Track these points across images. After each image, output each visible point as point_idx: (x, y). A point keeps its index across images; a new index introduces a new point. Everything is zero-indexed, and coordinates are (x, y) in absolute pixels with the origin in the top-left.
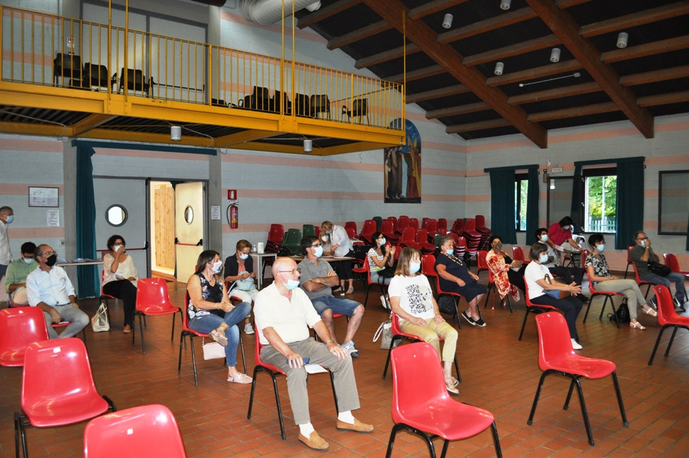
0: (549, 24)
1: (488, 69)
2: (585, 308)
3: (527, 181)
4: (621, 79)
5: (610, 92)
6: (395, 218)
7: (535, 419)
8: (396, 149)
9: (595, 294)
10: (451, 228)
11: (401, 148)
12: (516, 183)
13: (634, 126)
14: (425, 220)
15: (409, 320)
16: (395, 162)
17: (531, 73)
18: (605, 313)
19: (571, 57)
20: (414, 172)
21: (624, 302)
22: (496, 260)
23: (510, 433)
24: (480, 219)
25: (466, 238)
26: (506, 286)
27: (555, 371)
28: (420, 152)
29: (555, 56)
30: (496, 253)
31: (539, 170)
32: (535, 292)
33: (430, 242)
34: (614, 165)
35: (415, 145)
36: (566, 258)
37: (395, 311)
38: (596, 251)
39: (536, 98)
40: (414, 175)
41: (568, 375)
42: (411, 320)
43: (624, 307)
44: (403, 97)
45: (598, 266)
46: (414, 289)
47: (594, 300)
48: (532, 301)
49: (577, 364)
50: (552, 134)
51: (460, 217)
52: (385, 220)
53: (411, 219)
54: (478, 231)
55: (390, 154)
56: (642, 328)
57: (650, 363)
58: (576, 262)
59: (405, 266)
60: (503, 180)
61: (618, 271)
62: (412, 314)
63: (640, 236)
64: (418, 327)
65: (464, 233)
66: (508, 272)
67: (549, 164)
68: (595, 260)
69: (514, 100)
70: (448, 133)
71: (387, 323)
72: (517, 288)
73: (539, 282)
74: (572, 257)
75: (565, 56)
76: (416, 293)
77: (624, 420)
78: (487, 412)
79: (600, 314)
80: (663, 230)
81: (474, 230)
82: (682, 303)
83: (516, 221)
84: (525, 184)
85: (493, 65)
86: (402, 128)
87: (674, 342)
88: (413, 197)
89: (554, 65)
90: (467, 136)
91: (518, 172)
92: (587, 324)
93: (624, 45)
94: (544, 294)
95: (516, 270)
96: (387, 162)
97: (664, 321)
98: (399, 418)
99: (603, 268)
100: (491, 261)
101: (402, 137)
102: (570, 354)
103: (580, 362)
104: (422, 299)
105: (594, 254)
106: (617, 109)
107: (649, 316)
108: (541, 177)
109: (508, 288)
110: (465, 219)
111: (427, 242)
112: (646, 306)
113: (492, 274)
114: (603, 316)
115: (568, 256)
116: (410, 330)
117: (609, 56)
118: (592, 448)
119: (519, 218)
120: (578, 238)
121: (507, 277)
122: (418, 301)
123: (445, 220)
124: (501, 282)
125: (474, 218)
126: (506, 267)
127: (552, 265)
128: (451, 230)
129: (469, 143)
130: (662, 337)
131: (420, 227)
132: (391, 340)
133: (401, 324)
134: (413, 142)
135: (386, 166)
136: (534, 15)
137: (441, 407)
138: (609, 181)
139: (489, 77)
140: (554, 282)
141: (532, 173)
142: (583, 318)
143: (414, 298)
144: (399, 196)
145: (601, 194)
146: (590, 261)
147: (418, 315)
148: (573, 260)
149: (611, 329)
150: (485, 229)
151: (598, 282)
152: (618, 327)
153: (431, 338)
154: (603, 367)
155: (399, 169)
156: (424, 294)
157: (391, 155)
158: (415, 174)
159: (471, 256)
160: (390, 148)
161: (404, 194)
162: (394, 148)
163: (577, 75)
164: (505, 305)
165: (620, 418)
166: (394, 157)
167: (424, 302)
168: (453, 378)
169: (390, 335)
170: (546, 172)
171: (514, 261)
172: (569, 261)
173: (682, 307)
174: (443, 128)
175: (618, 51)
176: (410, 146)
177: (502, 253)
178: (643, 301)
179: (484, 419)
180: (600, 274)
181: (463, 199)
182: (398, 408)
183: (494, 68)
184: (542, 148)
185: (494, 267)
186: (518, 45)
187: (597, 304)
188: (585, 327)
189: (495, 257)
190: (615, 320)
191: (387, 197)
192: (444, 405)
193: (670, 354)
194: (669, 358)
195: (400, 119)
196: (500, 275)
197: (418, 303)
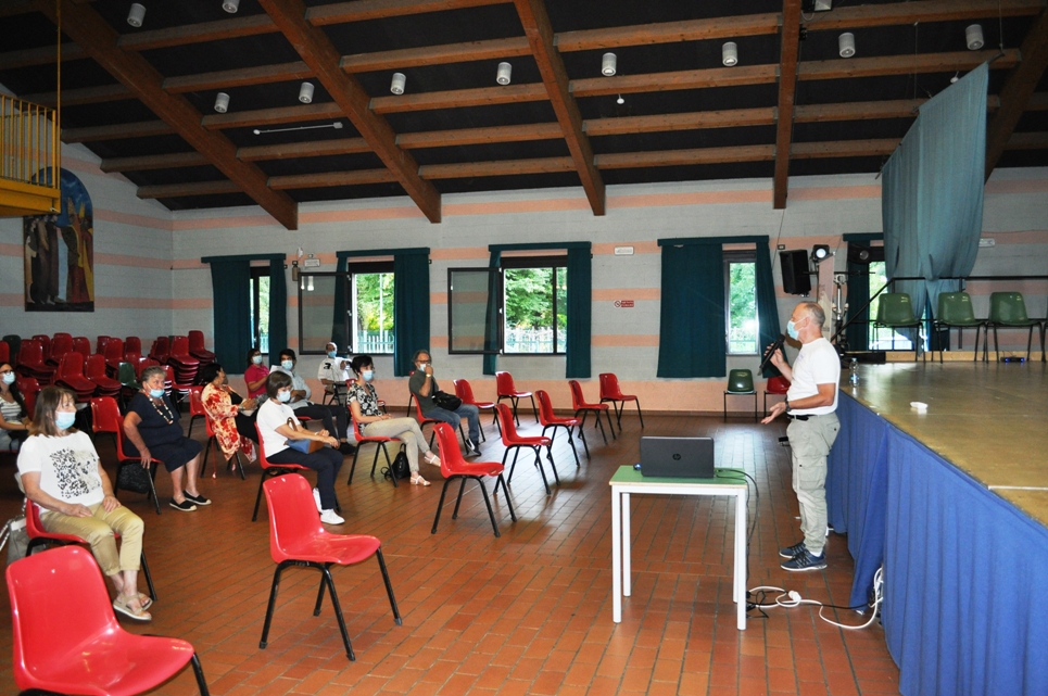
0: (296, 46)
1: (205, 102)
2: (348, 462)
3: (268, 279)
4: (397, 138)
5: (383, 155)
6: (45, 337)
7: (271, 639)
8: (46, 220)
9: (362, 442)
10: (149, 352)
11: (55, 218)
12: (252, 281)
13: (415, 205)
14: (101, 339)
15: (58, 510)
16: (44, 240)
17: (273, 115)
18: (378, 467)
19: (329, 99)
20: (80, 259)
21: (402, 450)
22: (218, 401)
23: (232, 667)
24: (196, 337)
25: (174, 367)
26: (233, 439)
27: (295, 561)
28: (90, 226)
29: (306, 93)
30: (217, 388)
31: (286, 262)
32: (273, 444)
33: (110, 376)
34: (390, 258)
35: (82, 214)
36: (327, 392)
37: (32, 498)
38: (361, 380)
39: (280, 154)
40: (80, 265)
41: (314, 565)
42: (63, 509)
43: (402, 456)
44: (54, 129)
45: (365, 401)
46: (67, 457)
47: (361, 450)
48: (269, 459)
49: (328, 546)
50: (304, 210)
51: (163, 335)
52: (27, 341)
53: (76, 339)
54: (194, 356)
55: (34, 226)
56: (426, 483)
57: (434, 530)
58: (341, 397)
59: (46, 418)
60: (231, 276)
61: (400, 407)
62: (65, 499)
63: (423, 357)
64: (75, 519)
65: (171, 359)
66: (236, 418)
67: (301, 253)
68: (360, 393)
69: (246, 153)
70: (142, 197)
71: (16, 520)
72: (251, 442)
73: (279, 431)
74: (336, 390)
75: (321, 96)
76: (68, 463)
77: (396, 615)
78: (184, 643)
79: (371, 469)
80: (454, 349)
81: (187, 354)
82: (477, 444)
83: (253, 339)
84: (265, 283)
85: (211, 97)
86: (54, 183)
87: (462, 499)
88: (79, 301)
89: (305, 107)
90: (173, 204)
91: (254, 264)
92: (353, 486)
93: (400, 91)
94: (287, 447)
95: (248, 413)
96: (29, 241)
97: (449, 472)
98: (26, 680)
99: (372, 403)
100: (210, 402)
101: (54, 200)
102: (317, 533)
103: (332, 543)
104: (80, 472)
105: (359, 384)
106: (393, 180)
107: (433, 465)
108: (289, 272)
109: (237, 443)
110: (172, 337)
111: (104, 376)
112: (429, 453)
113: (212, 422)
114: (376, 472)
115: (330, 389)
116: (63, 526)
117: (380, 104)
118: (353, 664)
119: (257, 334)
120: (343, 362)
121: (235, 426)
122: (73, 476)
123: (137, 338)
124: (225, 434)
125: (187, 335)
126: (233, 409)
127: (303, 404)
128: (149, 356)
129: (176, 216)
130: (447, 494)
131: (93, 352)
132: (25, 548)
133: (43, 518)
134: (78, 209)
135: (28, 248)
136: (274, 28)
137: (106, 648)
138: (387, 280)
139: (204, 114)
140: (300, 429)
141: (276, 266)
142: (348, 479)
143: (65, 471)
144: (52, 299)
145: (378, 298)
146: (354, 394)
147: (74, 500)
148: (337, 395)
149: (386, 489)
150: (205, 352)
151: (366, 425)
152: (395, 486)
153: (99, 534)
154: (362, 546)
155: (52, 254)
156: (84, 463)
157: (36, 230)
158: (82, 262)
159: (182, 395)
160: (36, 216)
161: (62, 295)
162: (42, 216)
163: (338, 125)
164: (234, 468)
165: (391, 613)
166: (43, 231)
167: (85, 478)
168: (142, 596)
169: (24, 540)
170: (296, 266)
171: (244, 400)
172: (332, 396)
173: (476, 450)
174: (133, 188)
175: (393, 97)
176: (72, 215)
177: (226, 389)
178: (425, 446)
179: (178, 653)
180: (369, 412)
181: (169, 304)
182: (23, 664)
183: (213, 100)
184: (290, 228)
185: (215, 411)
186: (249, 70)
187: (366, 456)
188: (350, 490)
189: (215, 395)
190: (391, 476)
191: (30, 300)
192: (111, 644)
193: (459, 515)
194: (458, 521)
195: (49, 169)
196: (223, 423)
197: (73, 480)
